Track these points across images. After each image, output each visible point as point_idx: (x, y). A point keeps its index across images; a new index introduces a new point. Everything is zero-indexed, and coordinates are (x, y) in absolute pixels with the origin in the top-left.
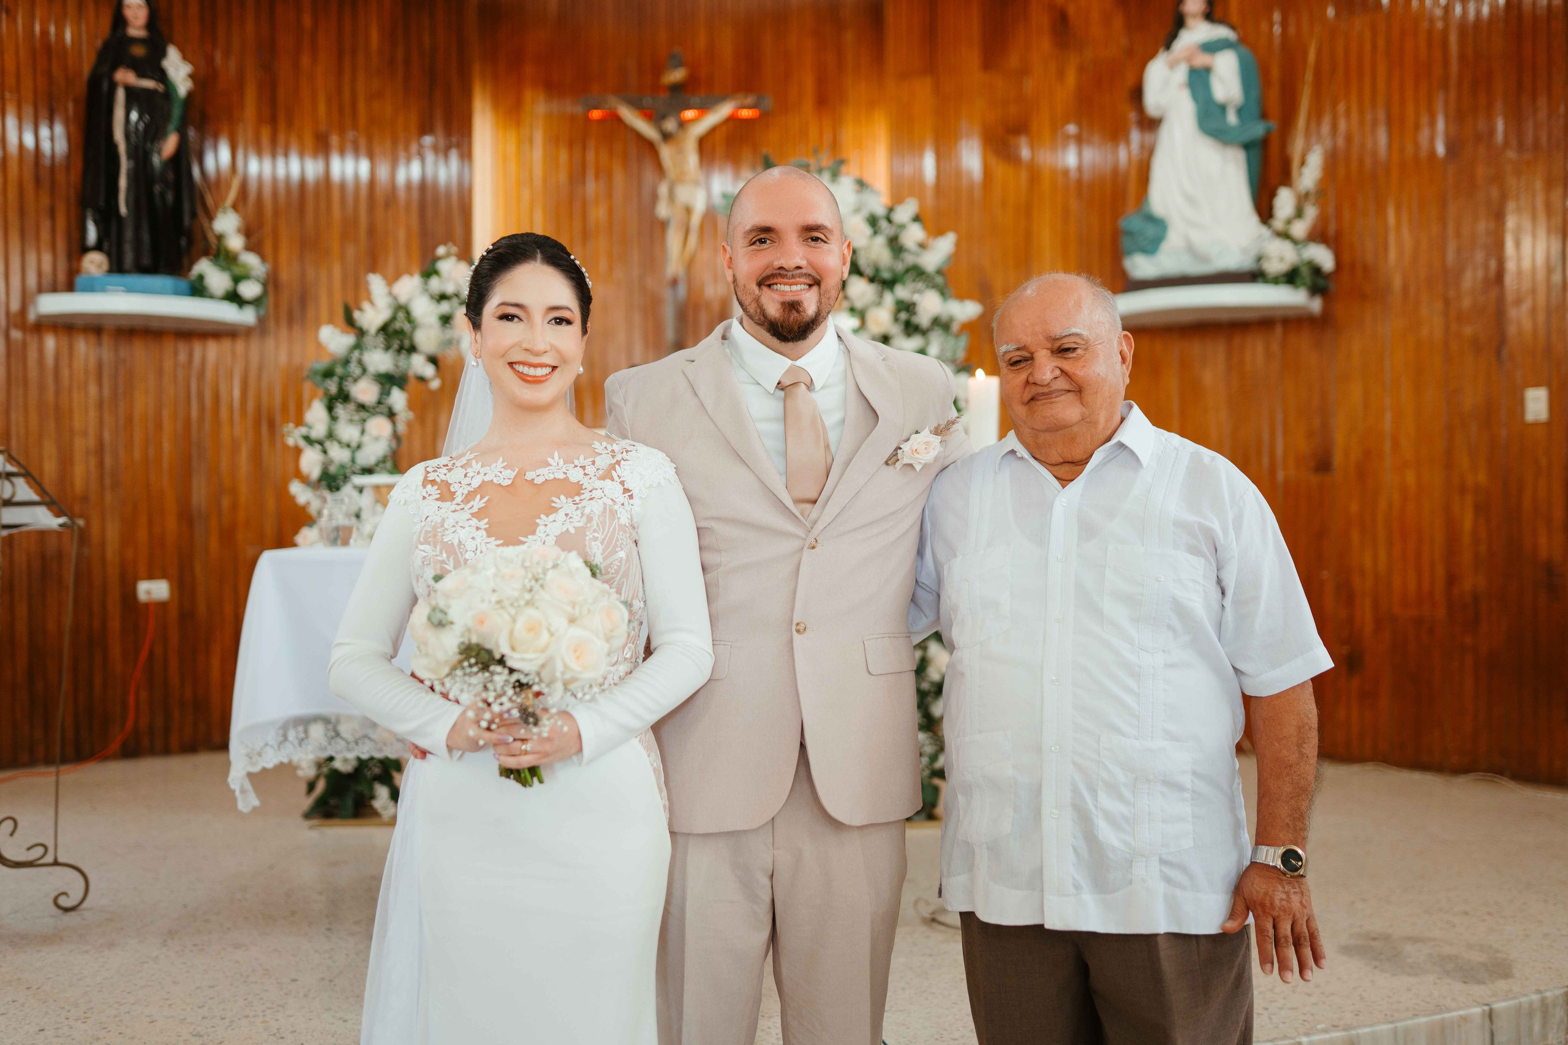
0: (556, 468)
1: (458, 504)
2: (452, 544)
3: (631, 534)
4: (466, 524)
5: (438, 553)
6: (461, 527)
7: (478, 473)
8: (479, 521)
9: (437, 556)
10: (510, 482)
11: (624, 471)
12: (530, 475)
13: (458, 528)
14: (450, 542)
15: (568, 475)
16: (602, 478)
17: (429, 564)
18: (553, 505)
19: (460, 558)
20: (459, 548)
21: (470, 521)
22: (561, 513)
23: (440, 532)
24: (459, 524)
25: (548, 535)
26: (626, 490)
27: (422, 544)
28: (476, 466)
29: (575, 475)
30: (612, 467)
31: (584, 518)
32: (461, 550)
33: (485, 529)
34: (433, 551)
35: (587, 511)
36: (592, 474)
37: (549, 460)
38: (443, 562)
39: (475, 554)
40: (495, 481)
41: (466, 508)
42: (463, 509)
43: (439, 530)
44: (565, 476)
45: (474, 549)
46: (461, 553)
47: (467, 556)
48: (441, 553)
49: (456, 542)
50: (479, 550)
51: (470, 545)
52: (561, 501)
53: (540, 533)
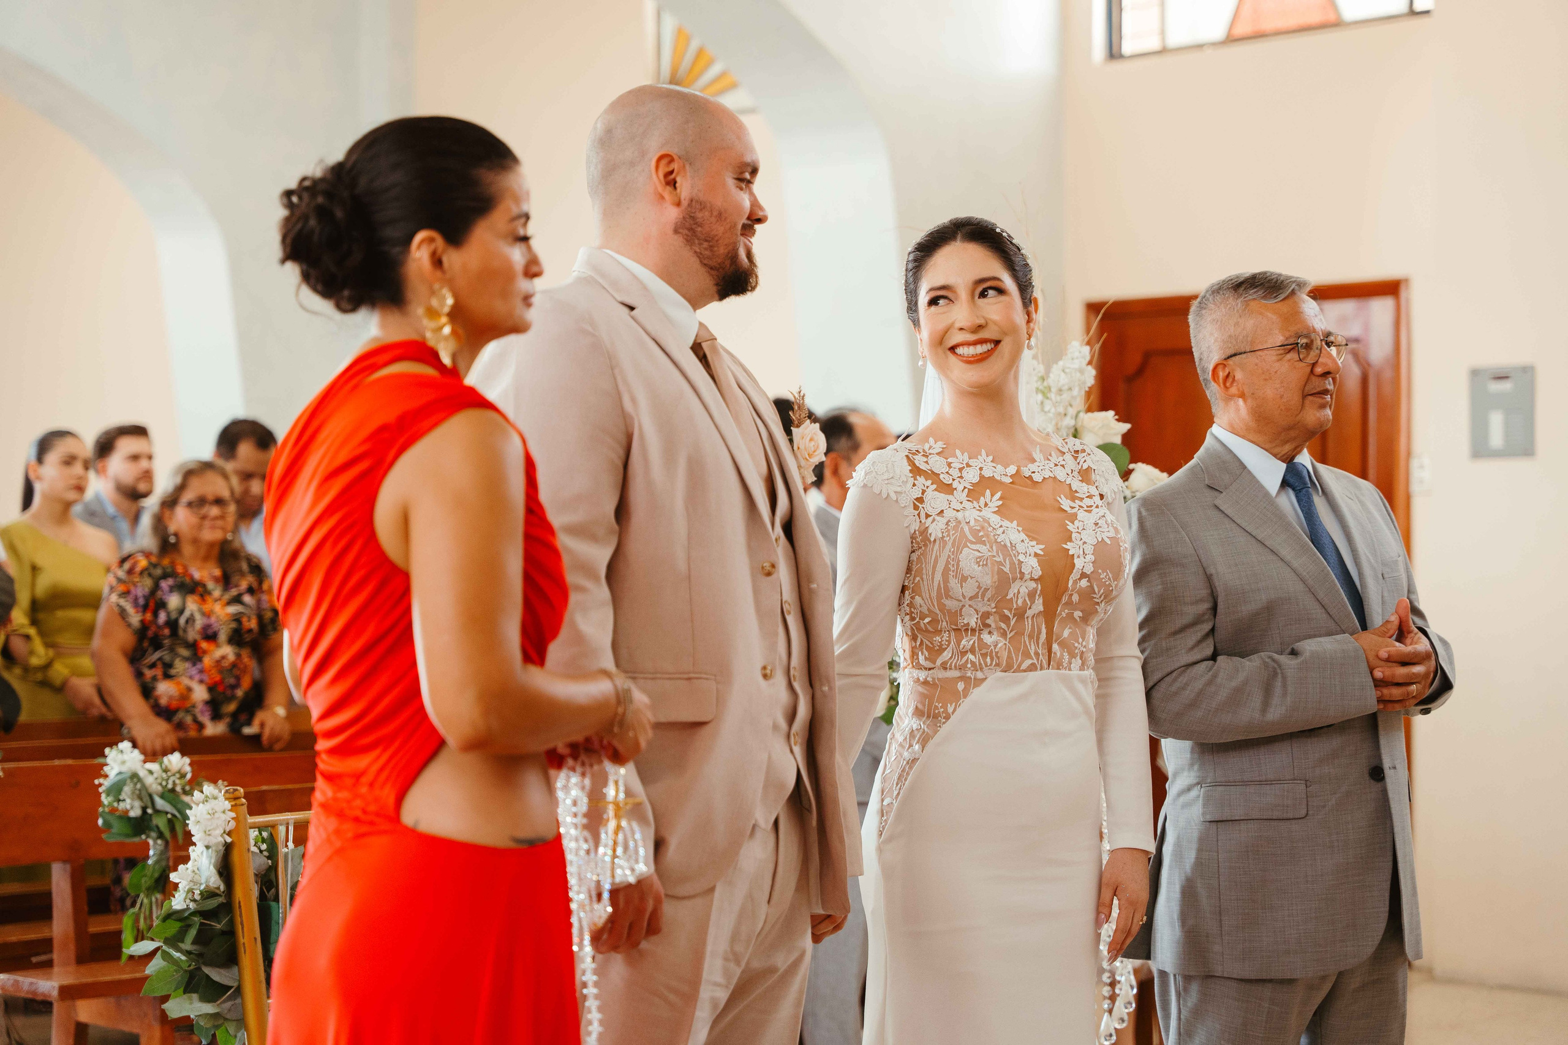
2: (1005, 546)
5: (995, 554)
6: (1006, 528)
7: (968, 466)
9: (994, 556)
10: (1010, 480)
14: (1002, 543)
15: (1054, 472)
16: (1083, 481)
17: (986, 565)
18: (1064, 508)
20: (1012, 550)
22: (1081, 519)
25: (1085, 543)
28: (962, 457)
31: (1112, 528)
32: (1014, 552)
34: (989, 551)
36: (1072, 475)
38: (1000, 563)
40: (996, 476)
46: (1015, 556)
47: (1021, 557)
50: (1028, 554)
51: (1021, 548)
52: (1066, 504)
53: (1076, 540)
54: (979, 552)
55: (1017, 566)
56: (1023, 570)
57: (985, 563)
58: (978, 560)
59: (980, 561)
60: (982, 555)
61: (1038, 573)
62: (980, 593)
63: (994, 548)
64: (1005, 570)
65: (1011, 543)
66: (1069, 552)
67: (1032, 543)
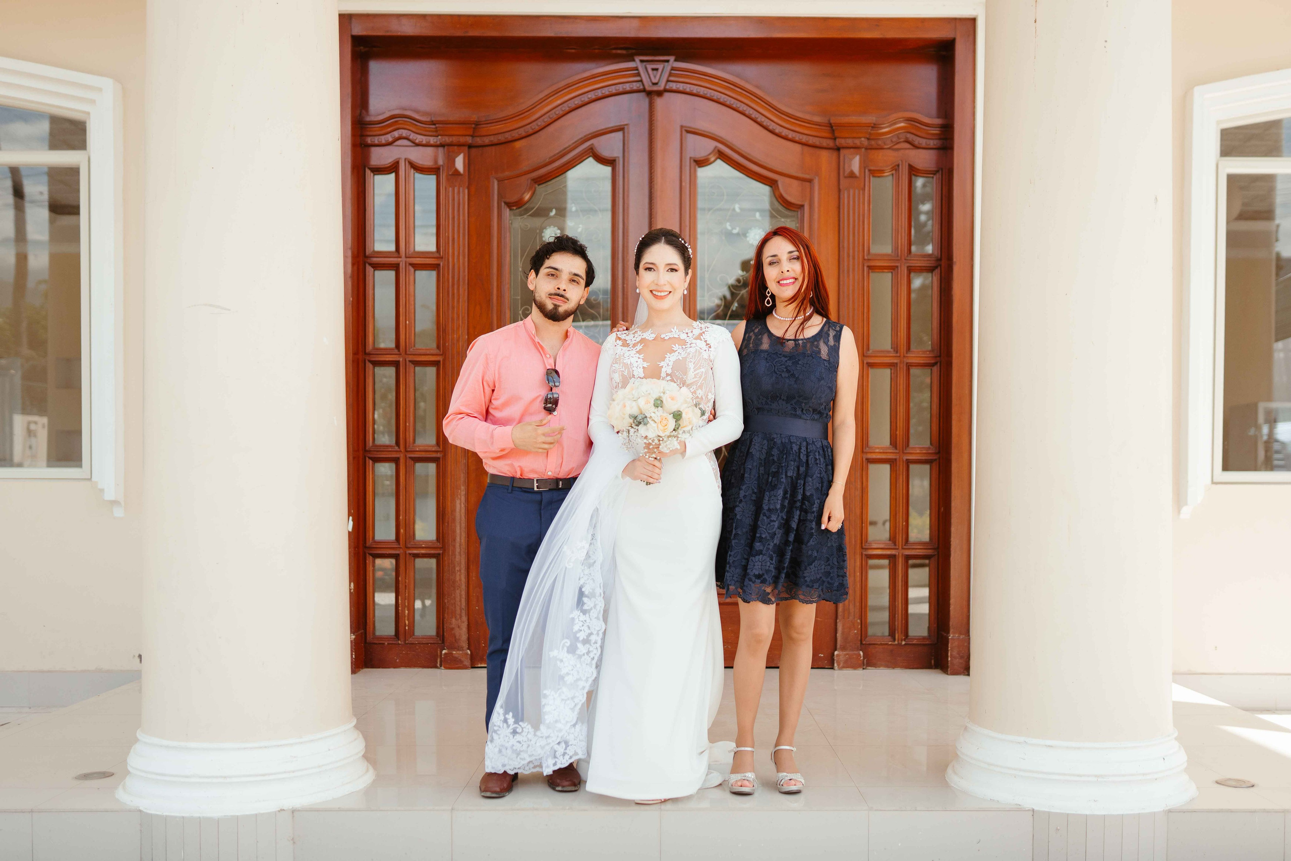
0: (675, 333)
1: (630, 348)
2: (627, 363)
3: (709, 363)
4: (634, 356)
7: (640, 335)
8: (639, 354)
9: (621, 369)
10: (653, 339)
11: (706, 336)
12: (662, 336)
13: (630, 357)
15: (680, 336)
16: (696, 339)
17: (617, 372)
18: (673, 349)
19: (631, 371)
21: (636, 354)
22: (677, 352)
23: (624, 359)
25: (670, 361)
26: (707, 344)
27: (613, 364)
28: (639, 333)
29: (683, 336)
30: (701, 334)
31: (686, 354)
32: (631, 367)
33: (642, 358)
34: (619, 367)
35: (688, 351)
36: (691, 337)
37: (672, 330)
40: (648, 339)
41: (634, 349)
42: (632, 350)
44: (678, 336)
45: (638, 367)
48: (622, 367)
49: (629, 363)
51: (635, 364)
52: (676, 347)
53: (667, 360)
54: (615, 367)
61: (642, 372)
63: (621, 365)
66: (660, 365)
67: (644, 363)
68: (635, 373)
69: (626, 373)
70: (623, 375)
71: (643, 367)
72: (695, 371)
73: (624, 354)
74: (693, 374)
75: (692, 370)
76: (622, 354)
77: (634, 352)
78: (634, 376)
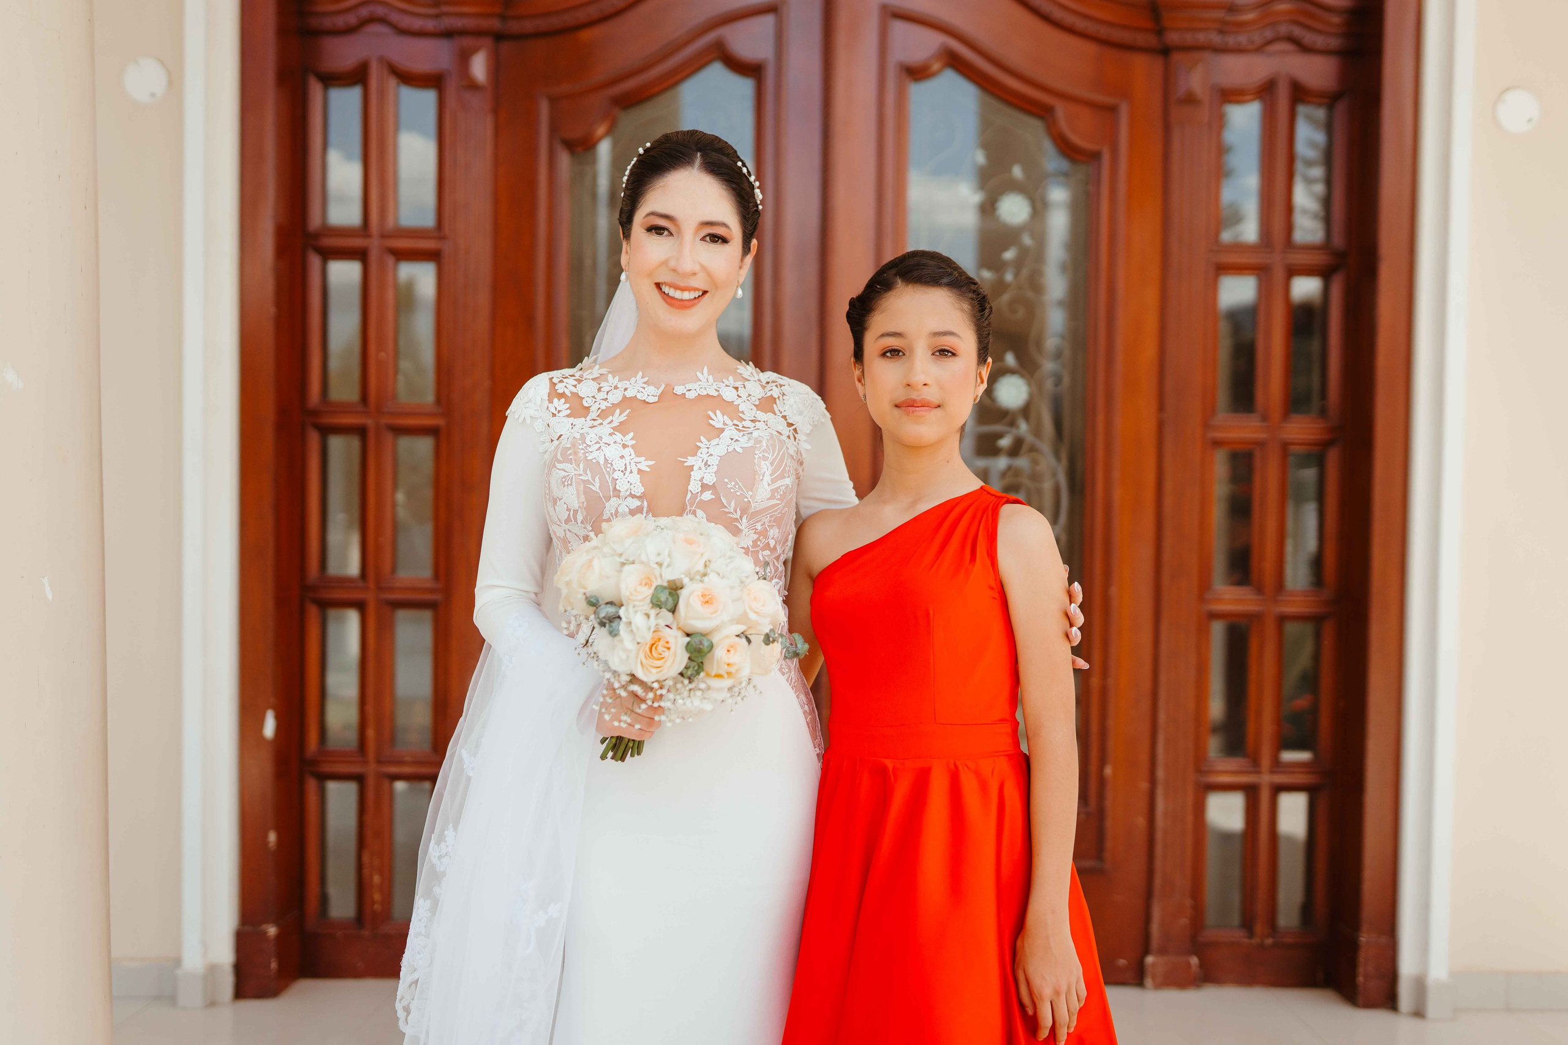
0: (707, 384)
1: (594, 420)
2: (597, 462)
4: (611, 440)
5: (581, 473)
6: (606, 444)
7: (616, 388)
8: (624, 436)
9: (581, 475)
10: (656, 399)
12: (680, 390)
13: (599, 443)
14: (594, 461)
15: (720, 392)
17: (571, 484)
19: (608, 479)
20: (606, 467)
21: (614, 436)
22: (723, 435)
23: (582, 449)
24: (603, 441)
25: (711, 455)
26: (790, 425)
27: (560, 462)
28: (613, 380)
29: (729, 395)
30: (771, 399)
31: (748, 441)
32: (608, 469)
33: (633, 446)
34: (576, 469)
35: (753, 435)
37: (700, 376)
38: (587, 482)
39: (624, 474)
40: (639, 396)
41: (605, 423)
42: (601, 424)
43: (580, 447)
44: (717, 393)
45: (623, 469)
46: (610, 472)
47: (619, 474)
48: (585, 471)
49: (602, 462)
50: (629, 470)
51: (619, 464)
52: (719, 419)
53: (703, 453)
54: (565, 471)
55: (610, 484)
56: (618, 488)
57: (569, 482)
58: (564, 480)
59: (565, 480)
60: (568, 474)
61: (639, 490)
62: (571, 516)
63: (581, 466)
64: (594, 489)
65: (606, 460)
66: (685, 464)
67: (638, 459)
68: (622, 486)
69: (596, 487)
70: (588, 492)
71: (640, 471)
72: (773, 481)
73: (582, 435)
74: (769, 489)
75: (767, 478)
76: (578, 436)
77: (606, 429)
78: (617, 493)
